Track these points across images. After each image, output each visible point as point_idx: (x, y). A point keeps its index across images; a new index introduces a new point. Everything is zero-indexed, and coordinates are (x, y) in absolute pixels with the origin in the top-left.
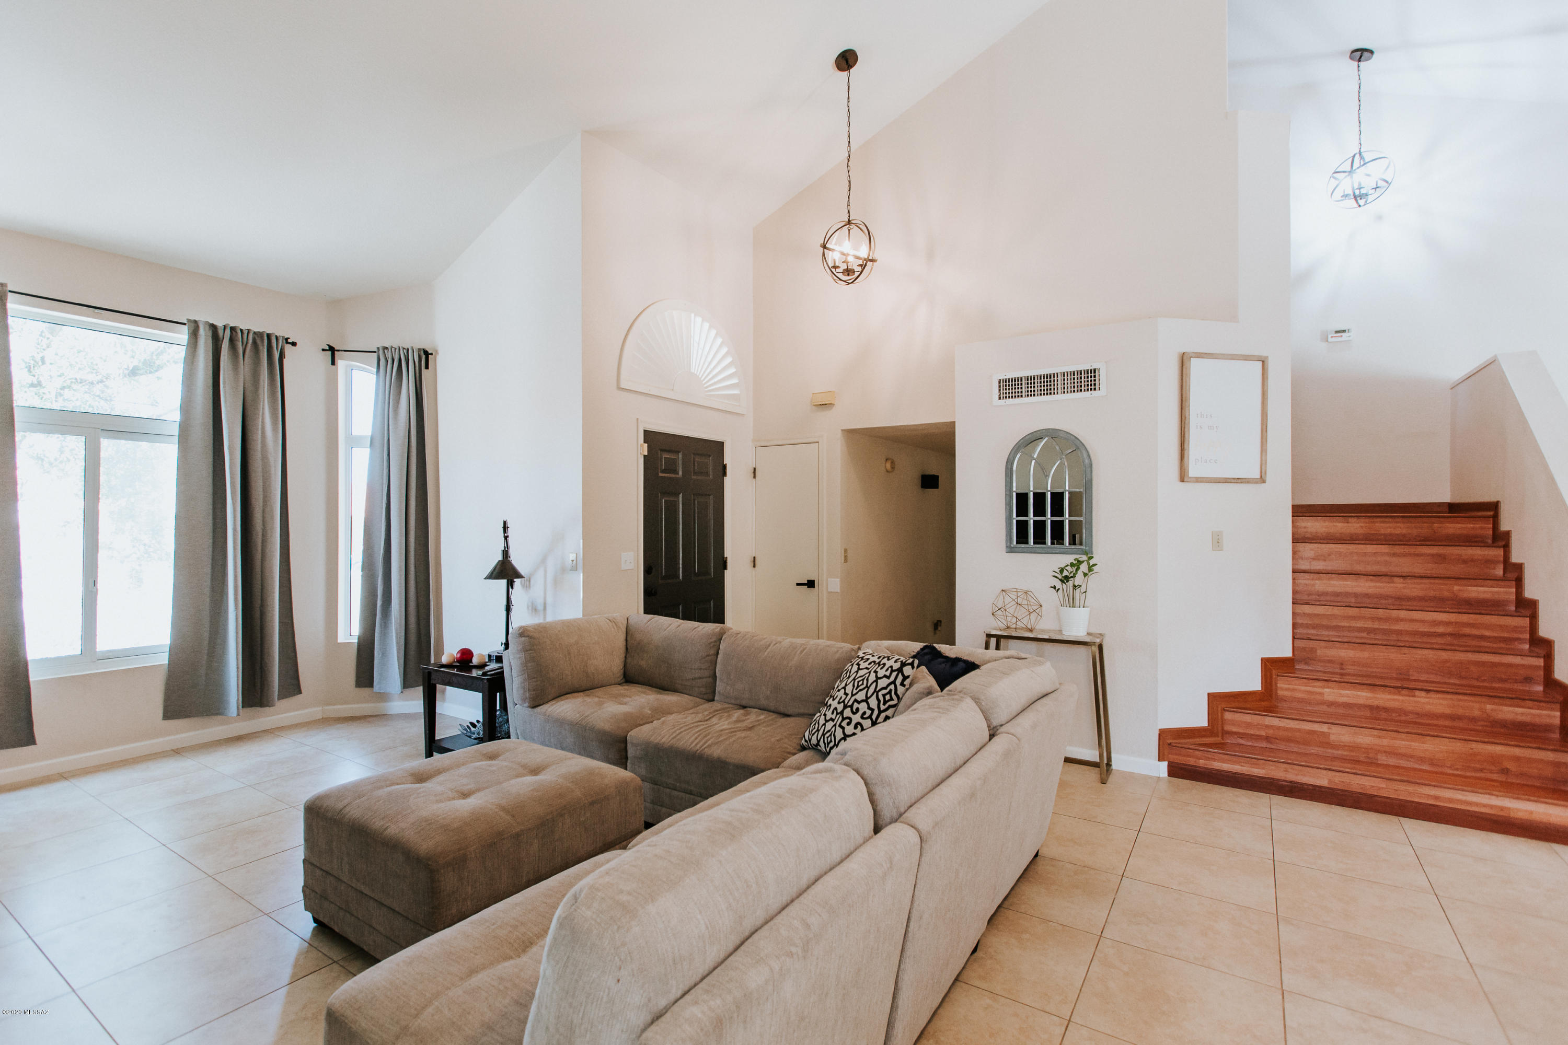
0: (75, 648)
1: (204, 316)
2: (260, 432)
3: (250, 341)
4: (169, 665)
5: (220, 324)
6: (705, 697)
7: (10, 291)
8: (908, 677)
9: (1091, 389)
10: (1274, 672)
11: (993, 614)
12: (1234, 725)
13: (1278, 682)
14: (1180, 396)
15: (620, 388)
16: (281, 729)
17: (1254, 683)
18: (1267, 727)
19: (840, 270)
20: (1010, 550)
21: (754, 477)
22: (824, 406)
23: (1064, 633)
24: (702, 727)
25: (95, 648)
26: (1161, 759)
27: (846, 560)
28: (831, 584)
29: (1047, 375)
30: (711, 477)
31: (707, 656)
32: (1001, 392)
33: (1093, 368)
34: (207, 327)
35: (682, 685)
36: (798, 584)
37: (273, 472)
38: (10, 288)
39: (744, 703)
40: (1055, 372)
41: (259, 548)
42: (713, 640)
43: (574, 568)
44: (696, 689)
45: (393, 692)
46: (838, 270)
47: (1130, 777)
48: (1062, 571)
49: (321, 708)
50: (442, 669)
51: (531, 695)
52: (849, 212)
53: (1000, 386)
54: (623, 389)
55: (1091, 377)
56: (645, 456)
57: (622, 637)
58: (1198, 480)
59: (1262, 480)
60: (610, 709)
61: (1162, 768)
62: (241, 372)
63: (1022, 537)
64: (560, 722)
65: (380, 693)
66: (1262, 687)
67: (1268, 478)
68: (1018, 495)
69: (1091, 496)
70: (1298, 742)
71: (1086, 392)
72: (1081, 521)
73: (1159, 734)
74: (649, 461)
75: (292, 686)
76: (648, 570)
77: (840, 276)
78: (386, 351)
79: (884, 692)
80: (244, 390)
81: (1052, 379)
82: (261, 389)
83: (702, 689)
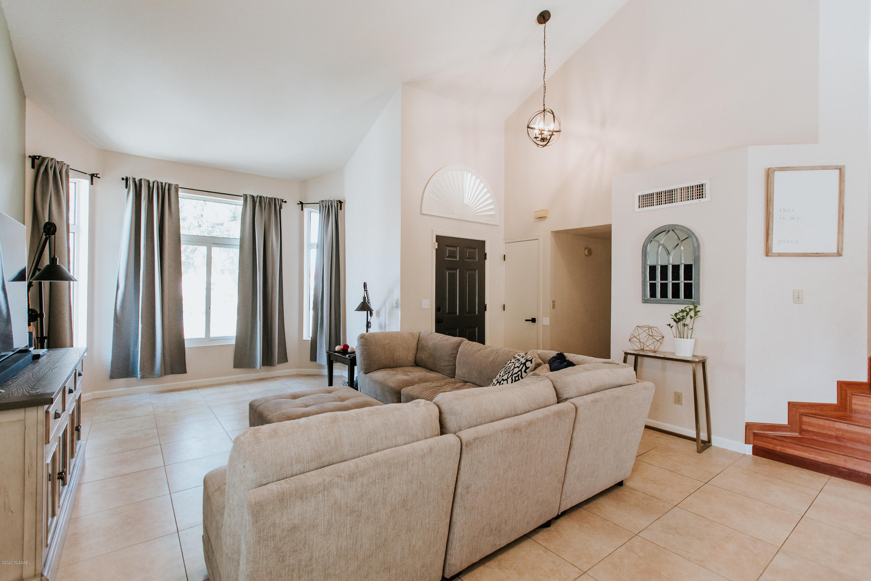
0: (203, 335)
1: (249, 193)
2: (271, 243)
3: (267, 202)
4: (236, 344)
5: (255, 195)
6: (450, 375)
7: (180, 188)
8: (529, 368)
9: (700, 198)
10: (848, 391)
11: (629, 340)
12: (810, 426)
13: (853, 399)
14: (766, 197)
15: (422, 214)
16: (279, 377)
17: (832, 398)
18: (838, 429)
19: (539, 139)
20: (645, 301)
21: (504, 260)
22: (541, 218)
23: (676, 354)
24: (435, 389)
25: (210, 336)
26: (747, 442)
27: (554, 307)
28: (545, 321)
29: (668, 191)
30: (477, 260)
31: (452, 354)
32: (640, 203)
33: (701, 183)
34: (250, 197)
35: (440, 368)
36: (526, 320)
37: (276, 260)
38: (180, 186)
39: (466, 380)
40: (675, 188)
41: (270, 295)
42: (456, 346)
43: (397, 307)
44: (446, 371)
45: (324, 365)
46: (538, 139)
47: (723, 452)
48: (676, 315)
49: (296, 369)
50: (336, 354)
51: (364, 367)
52: (544, 105)
53: (639, 200)
54: (424, 214)
55: (700, 190)
56: (436, 249)
57: (416, 343)
58: (780, 255)
59: (839, 254)
60: (398, 377)
61: (748, 449)
62: (264, 215)
63: (653, 294)
64: (375, 382)
65: (319, 364)
66: (837, 401)
67: (845, 253)
68: (650, 267)
69: (699, 266)
70: (862, 443)
71: (696, 200)
72: (691, 283)
73: (746, 426)
74: (439, 253)
75: (284, 358)
76: (438, 309)
77: (539, 143)
78: (323, 202)
79: (516, 375)
80: (265, 223)
81: (673, 193)
82: (271, 223)
83: (449, 371)
